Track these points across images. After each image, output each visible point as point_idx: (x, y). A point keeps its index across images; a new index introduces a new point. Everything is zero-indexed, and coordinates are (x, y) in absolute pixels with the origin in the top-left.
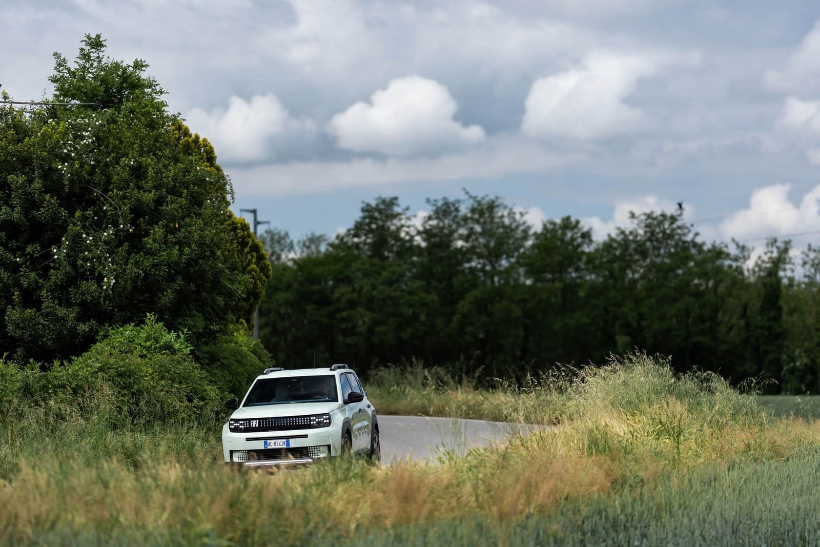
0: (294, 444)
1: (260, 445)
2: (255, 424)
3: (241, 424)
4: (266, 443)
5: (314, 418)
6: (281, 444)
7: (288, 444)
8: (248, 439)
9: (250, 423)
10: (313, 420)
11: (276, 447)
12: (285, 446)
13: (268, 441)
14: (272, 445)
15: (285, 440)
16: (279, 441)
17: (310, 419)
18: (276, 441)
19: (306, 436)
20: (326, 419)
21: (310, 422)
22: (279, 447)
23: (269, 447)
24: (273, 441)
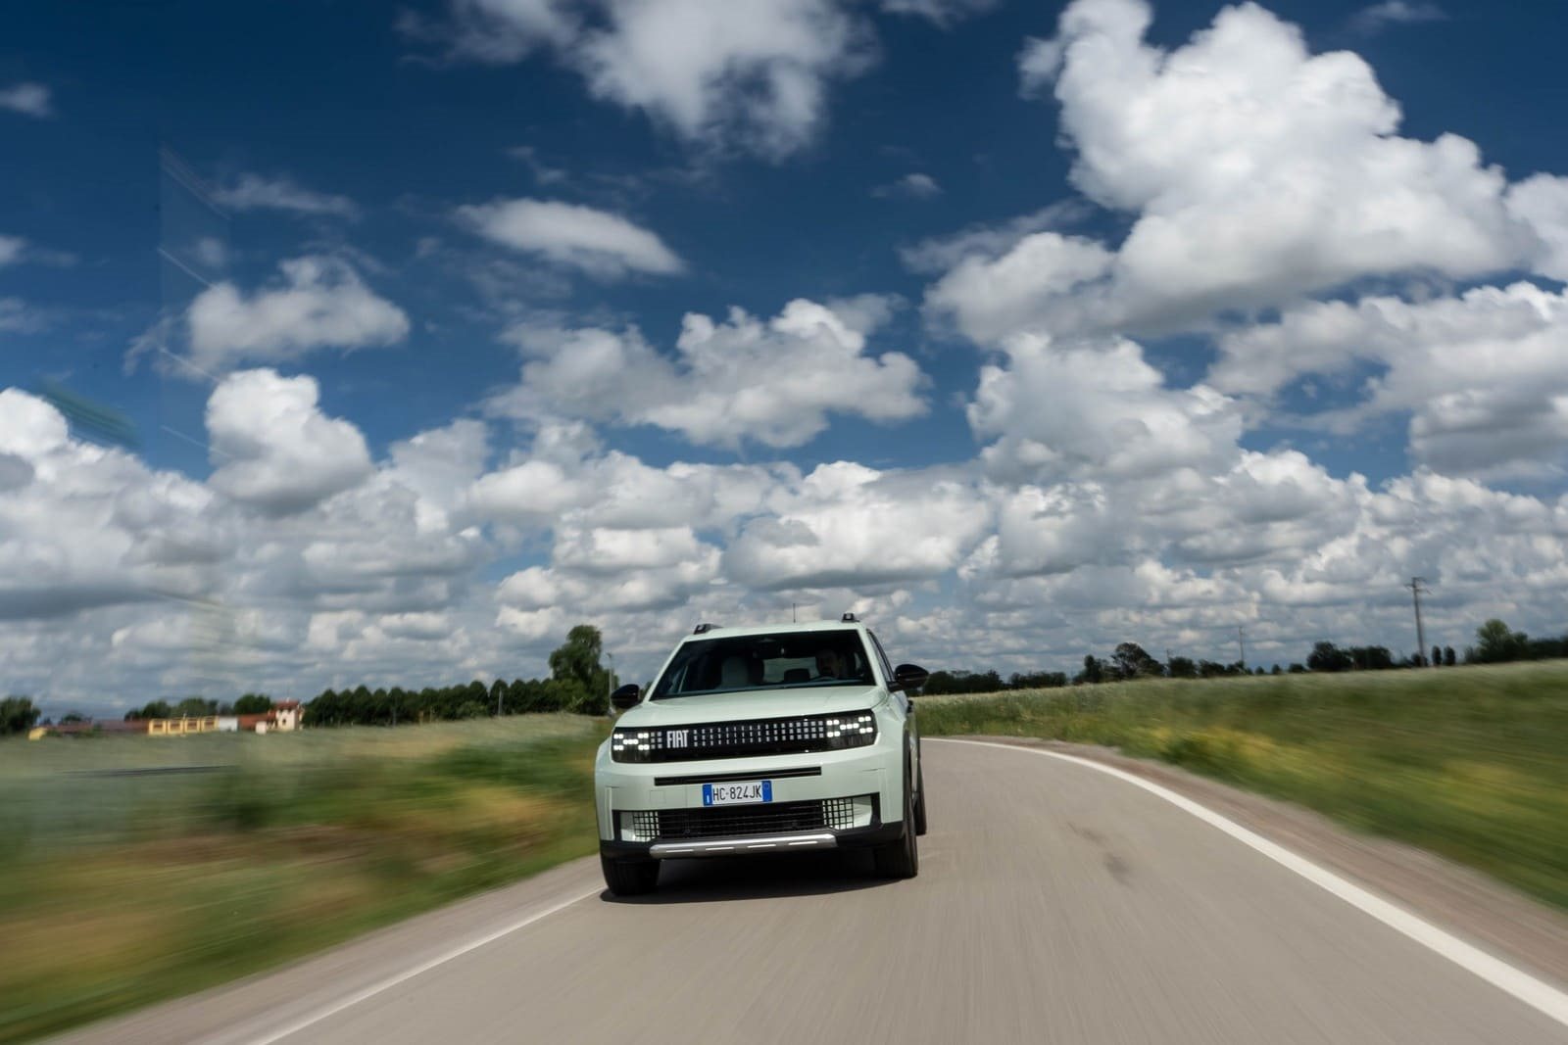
0: (784, 792)
1: (691, 798)
2: (678, 740)
3: (642, 742)
4: (707, 792)
5: (836, 722)
6: (750, 792)
7: (768, 793)
8: (660, 781)
9: (664, 737)
10: (834, 728)
11: (736, 801)
12: (759, 800)
13: (715, 787)
14: (726, 796)
15: (759, 783)
16: (743, 785)
17: (825, 726)
18: (735, 785)
19: (816, 771)
20: (864, 725)
21: (825, 732)
22: (744, 801)
23: (716, 802)
24: (727, 786)
